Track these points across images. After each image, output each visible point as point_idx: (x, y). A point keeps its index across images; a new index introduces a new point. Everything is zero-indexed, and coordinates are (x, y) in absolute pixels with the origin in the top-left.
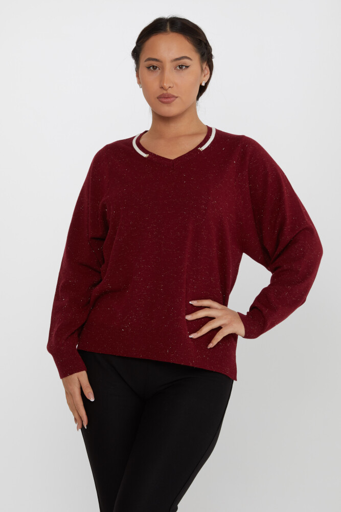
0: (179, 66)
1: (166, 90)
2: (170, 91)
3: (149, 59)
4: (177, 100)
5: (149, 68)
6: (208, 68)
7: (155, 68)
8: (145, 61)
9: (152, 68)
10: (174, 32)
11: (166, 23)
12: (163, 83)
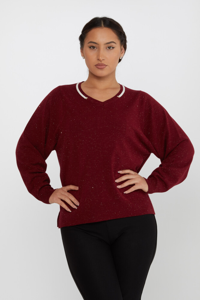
0: (109, 47)
1: (101, 61)
2: (103, 62)
3: (91, 42)
4: (107, 67)
5: (90, 47)
6: (124, 49)
7: (94, 47)
8: (89, 43)
9: (92, 48)
10: (106, 27)
11: (101, 21)
12: (99, 57)
